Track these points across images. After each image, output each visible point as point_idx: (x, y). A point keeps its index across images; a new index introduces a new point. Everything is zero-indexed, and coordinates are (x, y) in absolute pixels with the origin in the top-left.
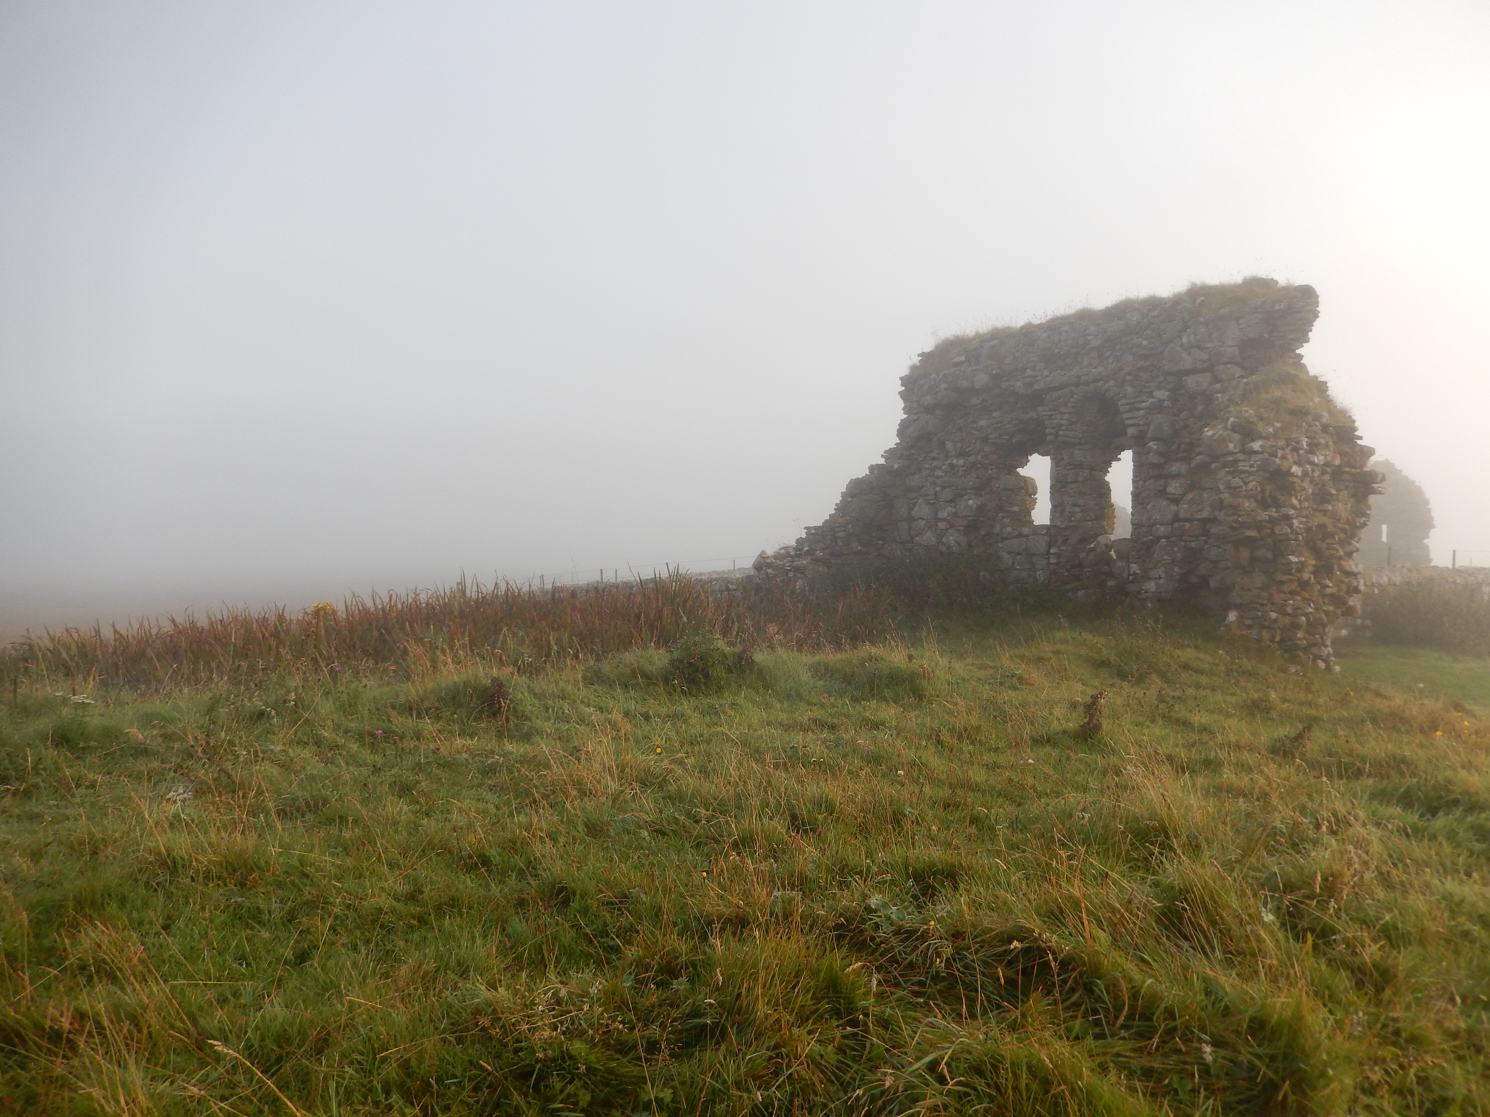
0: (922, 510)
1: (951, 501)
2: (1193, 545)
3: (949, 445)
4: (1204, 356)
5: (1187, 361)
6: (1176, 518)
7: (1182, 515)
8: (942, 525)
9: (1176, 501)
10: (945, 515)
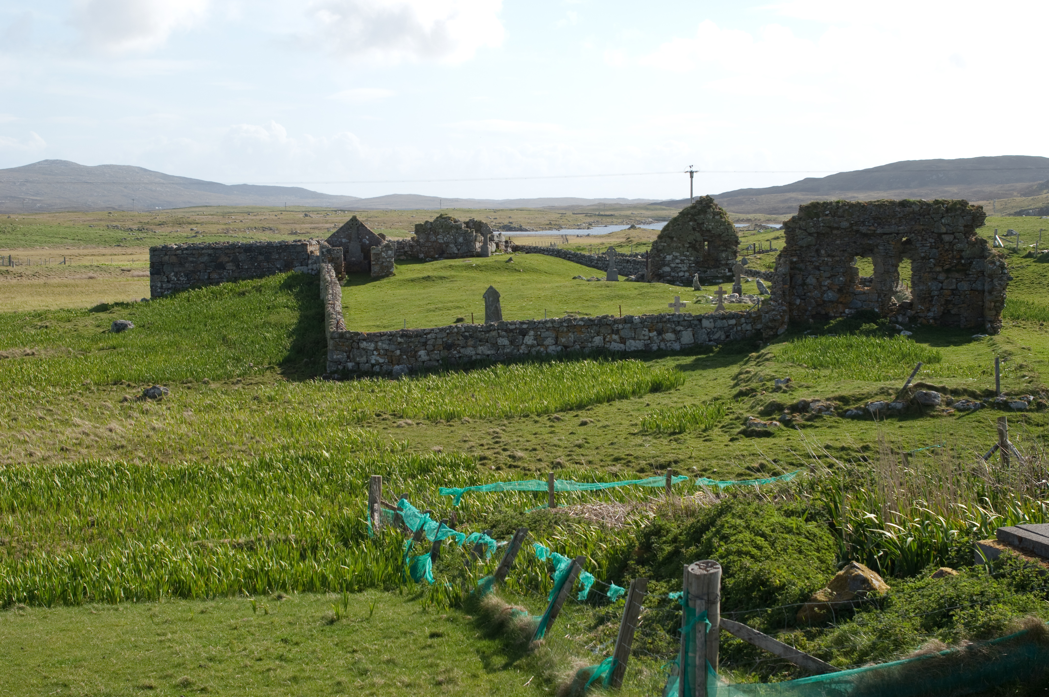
0: (811, 280)
1: (829, 278)
2: (949, 298)
3: (823, 252)
4: (951, 229)
5: (944, 230)
6: (942, 288)
7: (944, 288)
8: (824, 288)
9: (942, 283)
10: (826, 283)
